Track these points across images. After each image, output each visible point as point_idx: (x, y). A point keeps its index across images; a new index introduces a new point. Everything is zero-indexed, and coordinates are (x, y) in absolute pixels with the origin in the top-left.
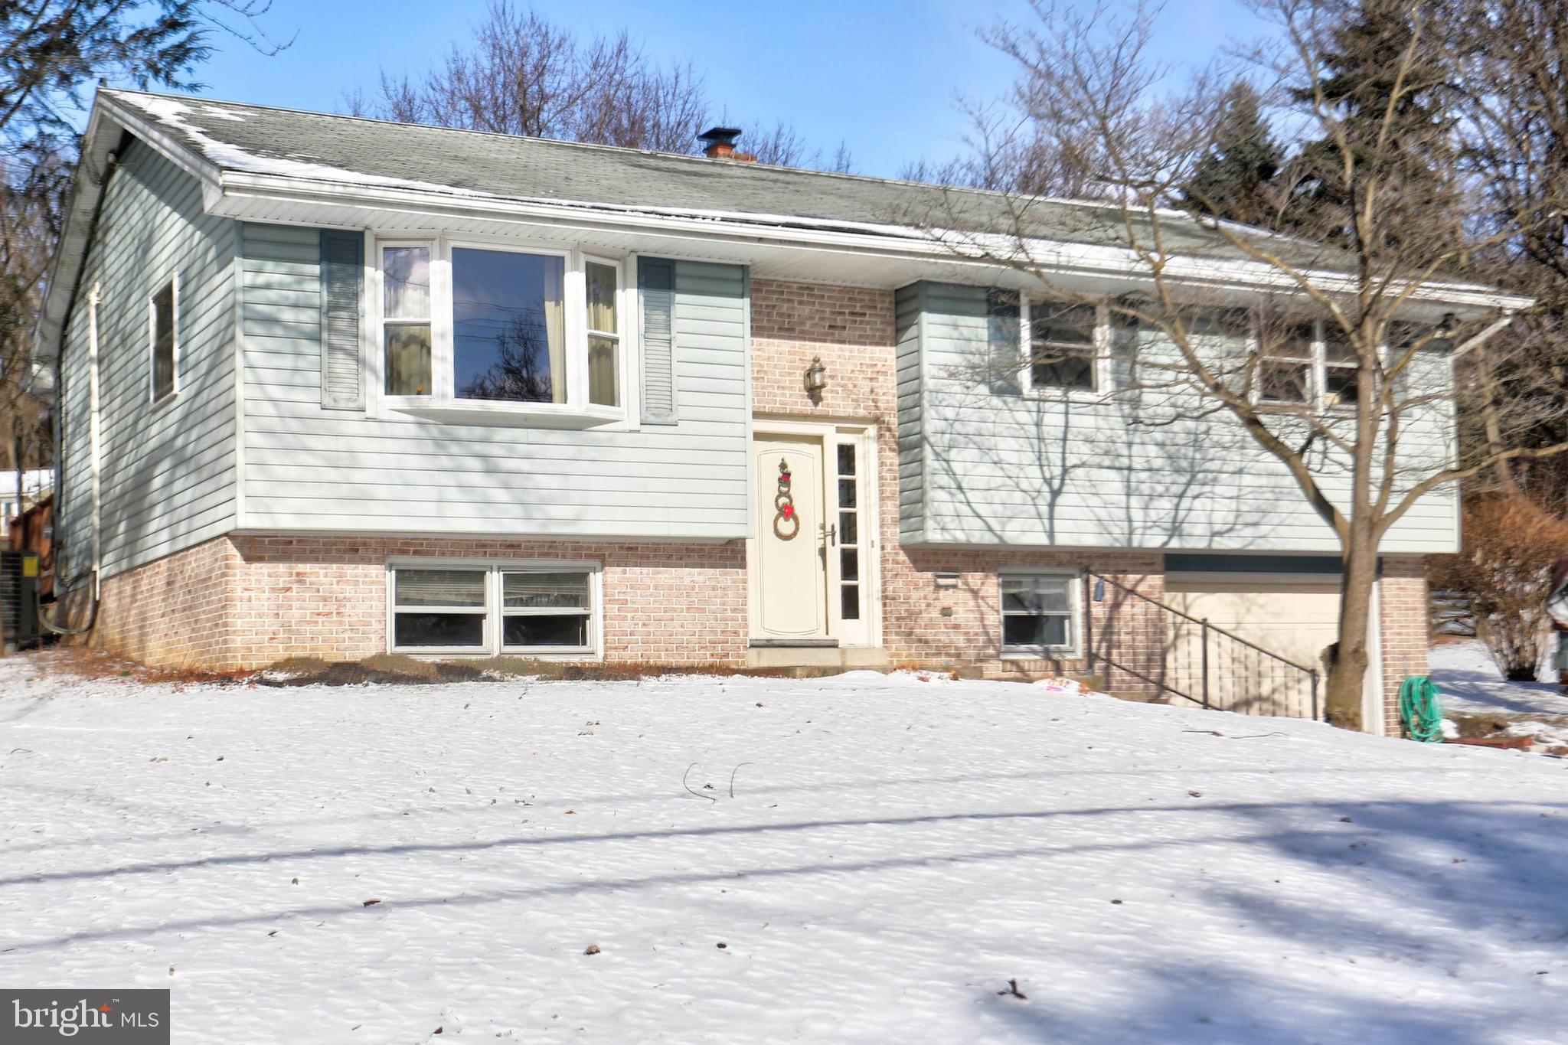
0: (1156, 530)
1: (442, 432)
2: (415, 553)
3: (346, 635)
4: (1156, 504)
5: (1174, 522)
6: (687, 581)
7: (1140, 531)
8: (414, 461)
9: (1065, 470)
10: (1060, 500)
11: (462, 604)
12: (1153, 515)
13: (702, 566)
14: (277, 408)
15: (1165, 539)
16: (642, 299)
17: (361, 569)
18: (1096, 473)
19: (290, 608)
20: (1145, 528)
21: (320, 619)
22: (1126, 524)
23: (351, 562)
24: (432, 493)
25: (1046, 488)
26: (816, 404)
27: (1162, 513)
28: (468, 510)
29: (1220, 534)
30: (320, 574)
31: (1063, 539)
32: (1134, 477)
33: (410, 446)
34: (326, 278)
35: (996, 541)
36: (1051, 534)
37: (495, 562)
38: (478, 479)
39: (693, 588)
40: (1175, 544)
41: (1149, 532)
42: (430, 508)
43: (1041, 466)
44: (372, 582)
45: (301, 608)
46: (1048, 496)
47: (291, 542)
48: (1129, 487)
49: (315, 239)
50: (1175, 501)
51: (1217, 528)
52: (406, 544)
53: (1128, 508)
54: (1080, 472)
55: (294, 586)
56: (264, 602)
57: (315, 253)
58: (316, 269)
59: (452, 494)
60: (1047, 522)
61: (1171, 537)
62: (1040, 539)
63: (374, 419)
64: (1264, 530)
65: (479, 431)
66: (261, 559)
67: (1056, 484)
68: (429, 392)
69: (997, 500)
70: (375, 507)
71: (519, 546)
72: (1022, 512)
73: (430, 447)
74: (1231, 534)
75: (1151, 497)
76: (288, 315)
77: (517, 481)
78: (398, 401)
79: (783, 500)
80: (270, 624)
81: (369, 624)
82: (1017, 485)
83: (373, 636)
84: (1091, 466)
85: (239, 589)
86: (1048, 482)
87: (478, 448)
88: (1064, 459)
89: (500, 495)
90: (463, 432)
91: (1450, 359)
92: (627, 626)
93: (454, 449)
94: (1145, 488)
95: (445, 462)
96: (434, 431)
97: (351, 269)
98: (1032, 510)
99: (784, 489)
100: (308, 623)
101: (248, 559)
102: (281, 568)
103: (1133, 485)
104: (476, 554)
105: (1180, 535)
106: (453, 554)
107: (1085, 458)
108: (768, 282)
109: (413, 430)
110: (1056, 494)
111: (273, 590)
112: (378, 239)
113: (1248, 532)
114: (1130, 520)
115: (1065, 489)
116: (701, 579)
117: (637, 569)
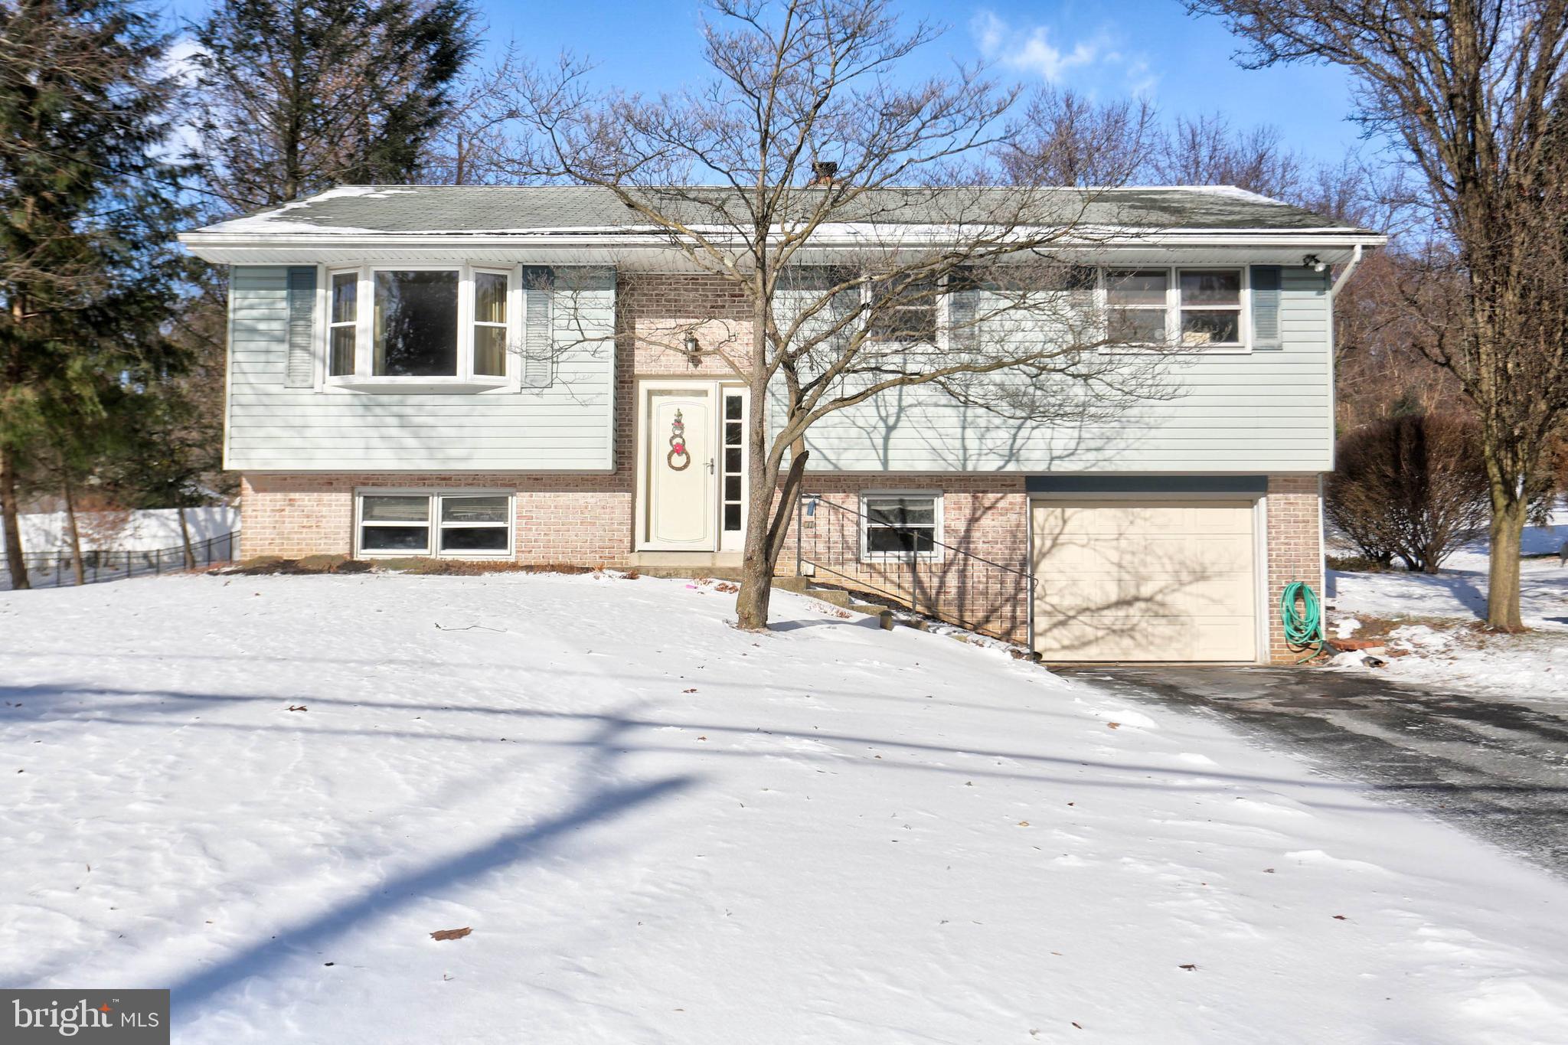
0: (992, 456)
1: (370, 399)
2: (373, 485)
3: (322, 541)
4: (993, 434)
5: (1011, 449)
6: (582, 502)
7: (974, 458)
8: (347, 421)
9: (901, 409)
10: (894, 434)
11: (412, 520)
12: (990, 444)
13: (595, 491)
14: (254, 388)
15: (1002, 463)
16: (525, 296)
17: (334, 496)
18: (931, 411)
19: (284, 522)
20: (980, 455)
21: (305, 530)
22: (961, 452)
23: (327, 491)
24: (362, 443)
25: (881, 424)
26: (696, 366)
27: (999, 442)
28: (388, 453)
29: (1060, 458)
30: (306, 500)
31: (895, 466)
32: (970, 412)
33: (346, 411)
34: (291, 299)
35: (830, 468)
36: (885, 462)
37: (435, 490)
38: (394, 432)
39: (586, 508)
40: (1011, 467)
41: (983, 458)
42: (360, 453)
43: (878, 407)
44: (342, 505)
45: (291, 523)
46: (883, 431)
47: (285, 479)
48: (965, 420)
49: (284, 273)
50: (1013, 431)
51: (1056, 453)
52: (367, 479)
53: (963, 439)
54: (917, 410)
55: (287, 508)
56: (266, 519)
57: (284, 283)
58: (284, 293)
59: (376, 443)
60: (881, 452)
61: (1008, 461)
62: (874, 466)
63: (321, 393)
64: (1107, 454)
65: (396, 398)
66: (265, 490)
67: (891, 421)
68: (353, 373)
69: (833, 435)
70: (319, 453)
71: (450, 479)
72: (857, 444)
73: (360, 410)
74: (1072, 458)
75: (988, 429)
76: (262, 326)
77: (424, 432)
78: (337, 380)
79: (678, 440)
80: (268, 533)
81: (339, 533)
82: (854, 423)
83: (341, 542)
84: (926, 405)
85: (250, 509)
86: (884, 420)
87: (395, 409)
88: (900, 400)
89: (411, 442)
90: (385, 399)
91: (1329, 295)
92: (532, 536)
93: (378, 410)
94: (982, 422)
95: (370, 420)
96: (365, 400)
97: (308, 292)
98: (868, 442)
99: (678, 432)
100: (296, 532)
101: (257, 490)
102: (279, 496)
103: (969, 419)
104: (417, 485)
105: (1018, 461)
106: (400, 485)
107: (921, 399)
108: (659, 277)
109: (348, 399)
110: (890, 429)
111: (273, 511)
112: (328, 269)
113: (1091, 456)
114: (965, 449)
115: (900, 424)
116: (593, 500)
117: (542, 494)
